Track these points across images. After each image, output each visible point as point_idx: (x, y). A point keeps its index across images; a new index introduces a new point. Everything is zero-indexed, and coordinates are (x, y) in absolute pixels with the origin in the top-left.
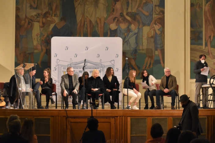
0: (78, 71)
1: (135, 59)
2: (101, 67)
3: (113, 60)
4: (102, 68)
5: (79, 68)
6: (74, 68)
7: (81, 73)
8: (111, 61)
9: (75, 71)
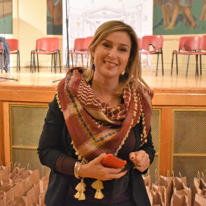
0: (95, 22)
1: (190, 8)
2: (124, 15)
3: (141, 5)
4: (125, 17)
5: (96, 17)
6: (90, 18)
7: (98, 24)
8: (138, 6)
9: (92, 22)
